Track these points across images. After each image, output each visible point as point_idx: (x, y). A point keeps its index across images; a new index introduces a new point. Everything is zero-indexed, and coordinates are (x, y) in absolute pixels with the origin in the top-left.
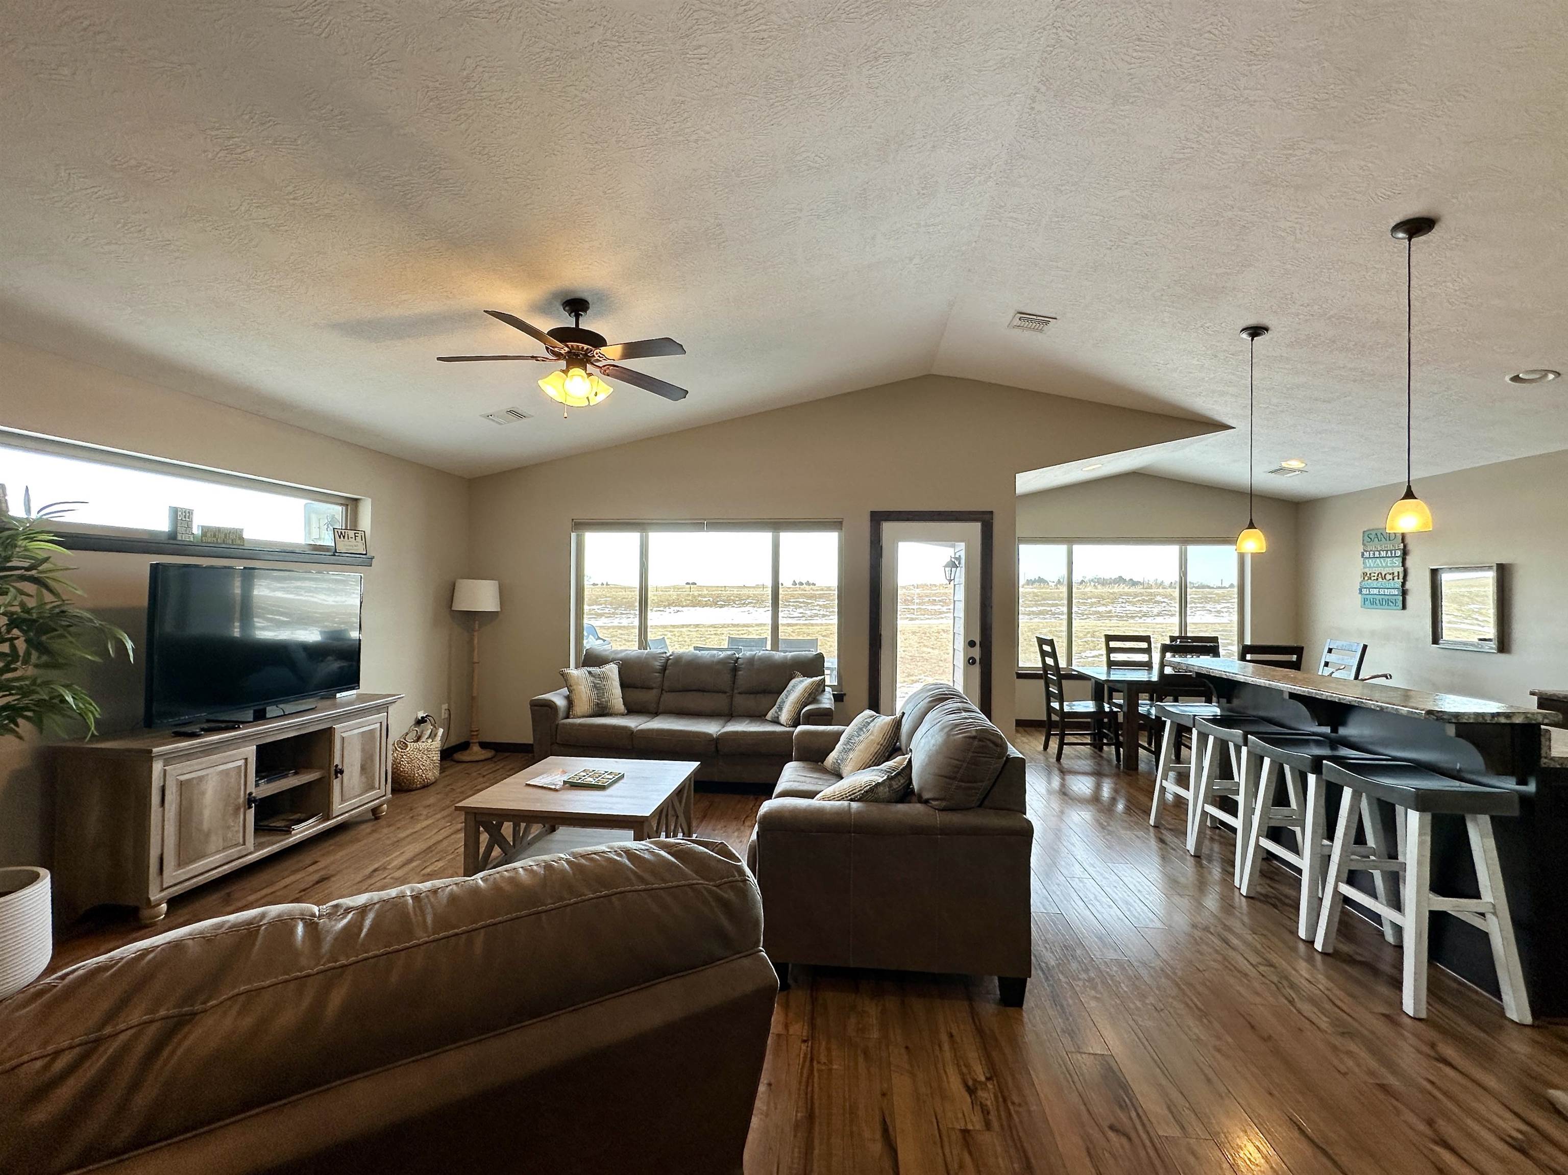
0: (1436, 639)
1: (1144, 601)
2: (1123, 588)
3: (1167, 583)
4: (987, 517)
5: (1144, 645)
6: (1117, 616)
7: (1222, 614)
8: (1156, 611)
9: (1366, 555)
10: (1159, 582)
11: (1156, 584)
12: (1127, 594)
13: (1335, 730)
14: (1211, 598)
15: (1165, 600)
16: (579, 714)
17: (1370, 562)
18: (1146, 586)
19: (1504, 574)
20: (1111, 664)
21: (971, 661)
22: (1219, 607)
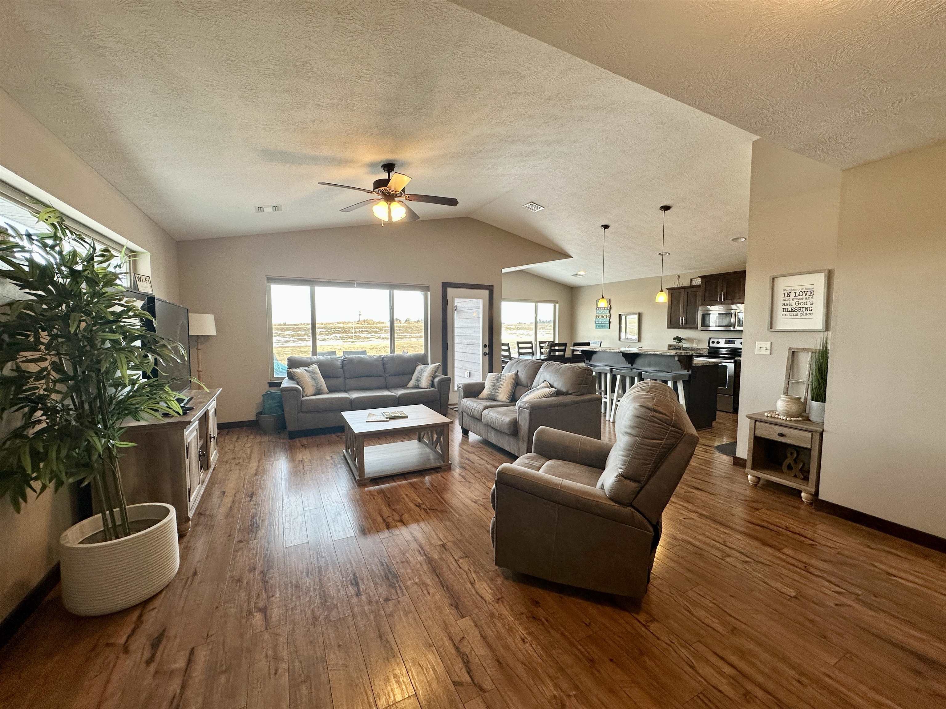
0: (619, 340)
4: (491, 288)
5: (530, 345)
9: (597, 309)
13: (632, 366)
16: (309, 394)
17: (598, 312)
19: (640, 315)
21: (485, 354)
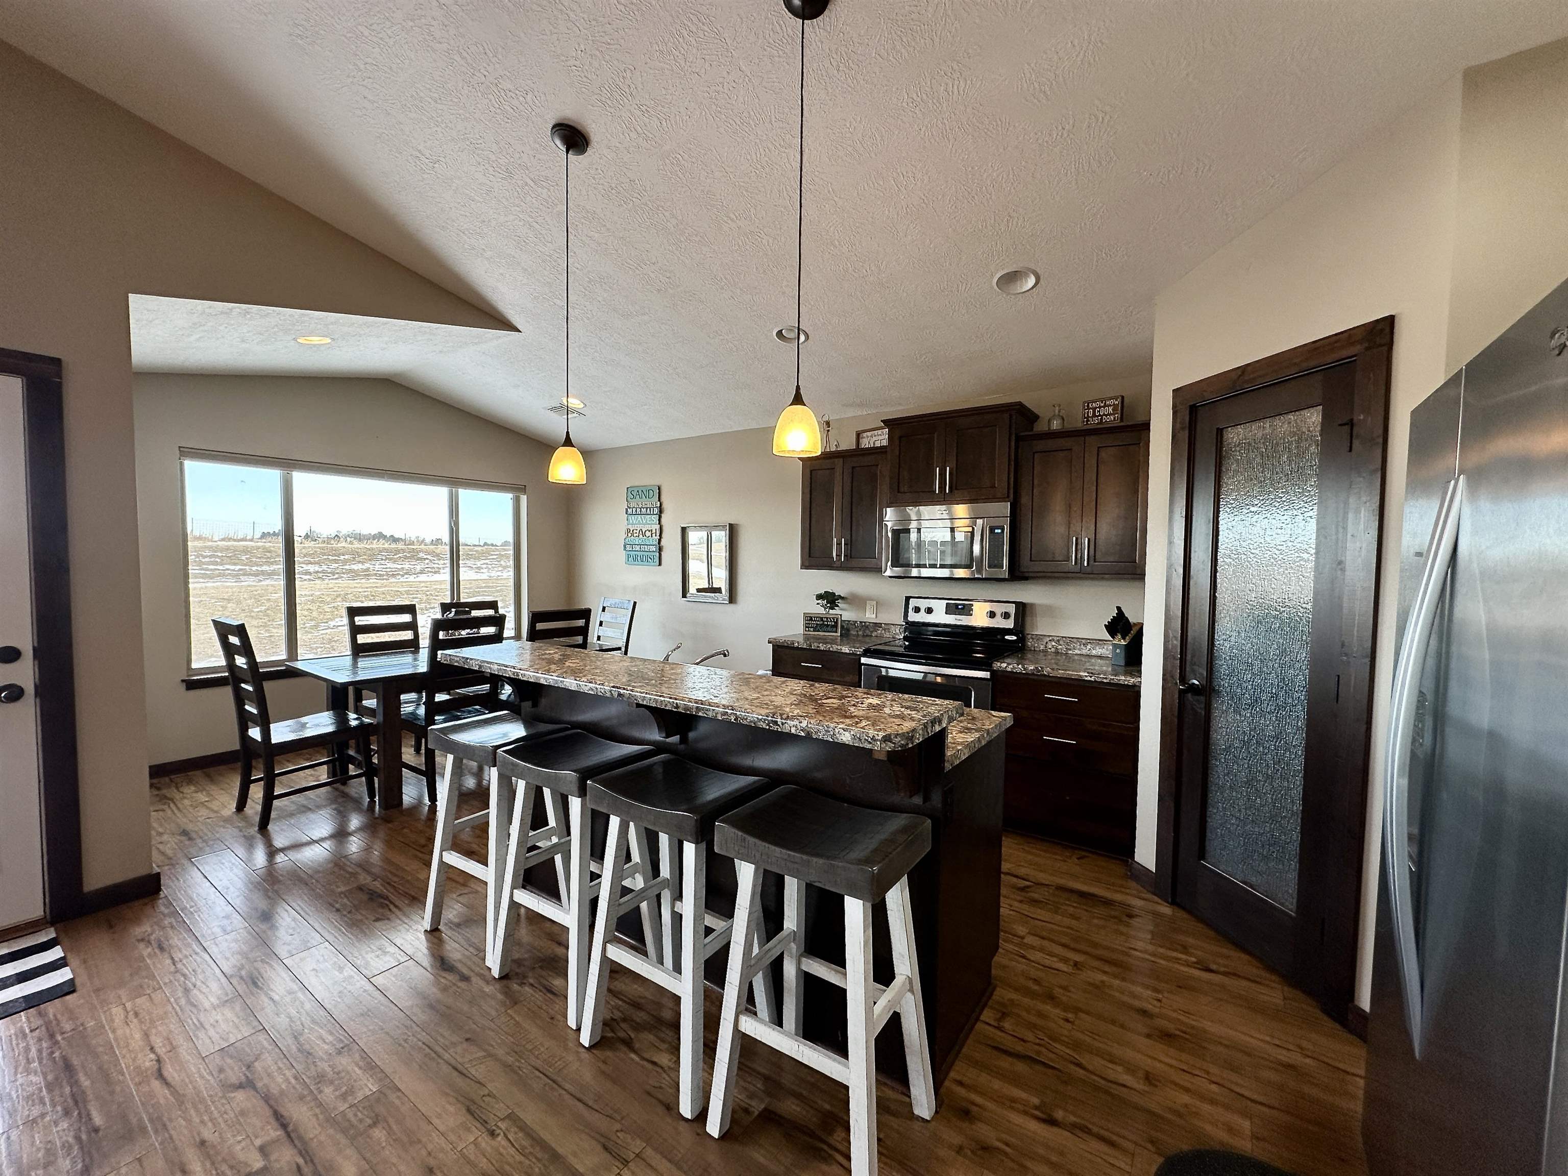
0: (684, 592)
1: (406, 558)
2: (383, 544)
3: (428, 541)
5: (406, 618)
6: (376, 575)
7: (482, 571)
8: (418, 568)
9: (630, 511)
10: (420, 539)
11: (418, 541)
12: (386, 550)
14: (471, 555)
15: (429, 557)
17: (632, 519)
18: (407, 543)
19: (733, 531)
20: (359, 651)
22: (479, 564)
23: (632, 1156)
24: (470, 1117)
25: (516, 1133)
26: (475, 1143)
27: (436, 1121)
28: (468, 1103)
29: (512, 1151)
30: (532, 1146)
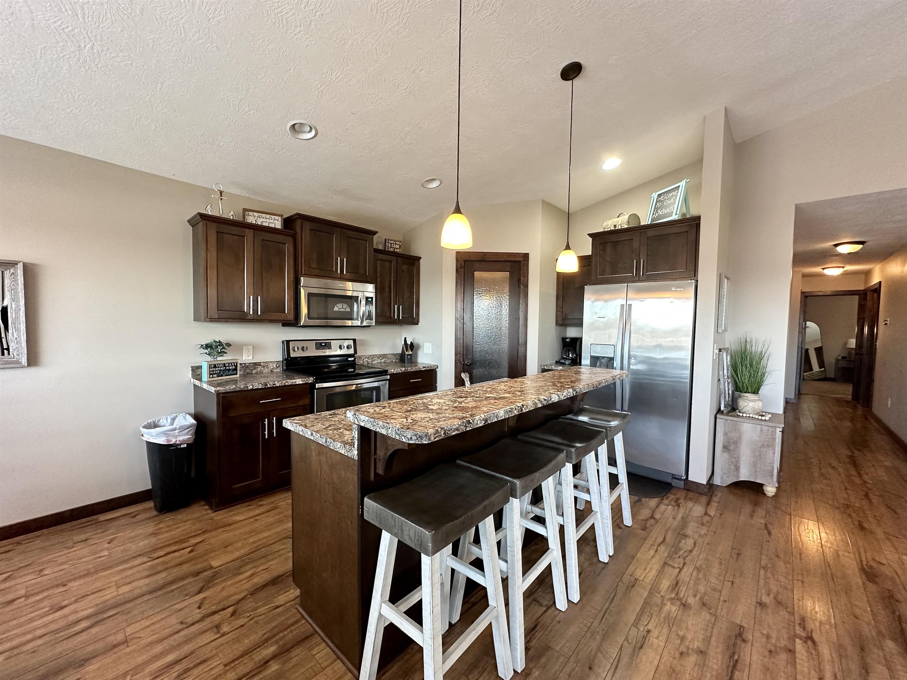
23: (632, 578)
24: (645, 645)
25: (643, 621)
26: (657, 638)
27: (656, 663)
28: (637, 649)
29: (652, 620)
30: (646, 613)
